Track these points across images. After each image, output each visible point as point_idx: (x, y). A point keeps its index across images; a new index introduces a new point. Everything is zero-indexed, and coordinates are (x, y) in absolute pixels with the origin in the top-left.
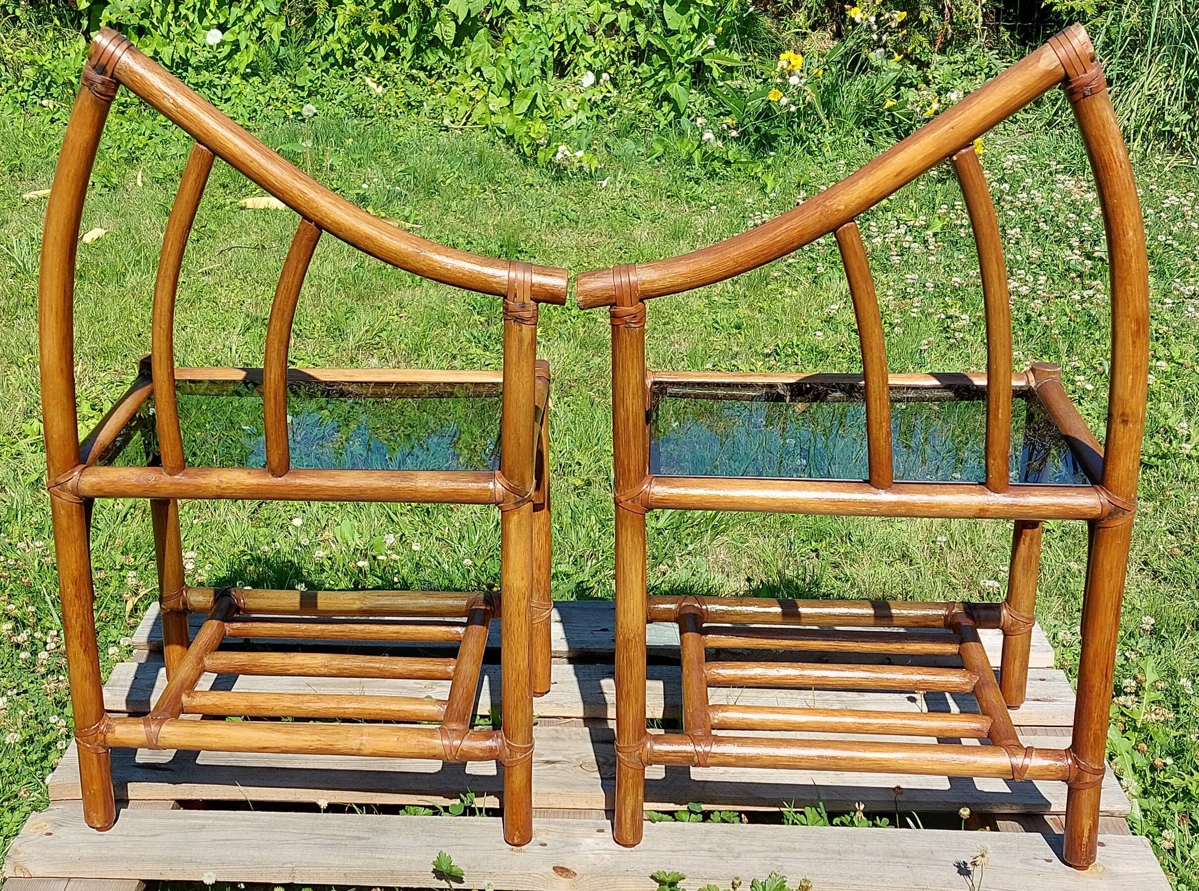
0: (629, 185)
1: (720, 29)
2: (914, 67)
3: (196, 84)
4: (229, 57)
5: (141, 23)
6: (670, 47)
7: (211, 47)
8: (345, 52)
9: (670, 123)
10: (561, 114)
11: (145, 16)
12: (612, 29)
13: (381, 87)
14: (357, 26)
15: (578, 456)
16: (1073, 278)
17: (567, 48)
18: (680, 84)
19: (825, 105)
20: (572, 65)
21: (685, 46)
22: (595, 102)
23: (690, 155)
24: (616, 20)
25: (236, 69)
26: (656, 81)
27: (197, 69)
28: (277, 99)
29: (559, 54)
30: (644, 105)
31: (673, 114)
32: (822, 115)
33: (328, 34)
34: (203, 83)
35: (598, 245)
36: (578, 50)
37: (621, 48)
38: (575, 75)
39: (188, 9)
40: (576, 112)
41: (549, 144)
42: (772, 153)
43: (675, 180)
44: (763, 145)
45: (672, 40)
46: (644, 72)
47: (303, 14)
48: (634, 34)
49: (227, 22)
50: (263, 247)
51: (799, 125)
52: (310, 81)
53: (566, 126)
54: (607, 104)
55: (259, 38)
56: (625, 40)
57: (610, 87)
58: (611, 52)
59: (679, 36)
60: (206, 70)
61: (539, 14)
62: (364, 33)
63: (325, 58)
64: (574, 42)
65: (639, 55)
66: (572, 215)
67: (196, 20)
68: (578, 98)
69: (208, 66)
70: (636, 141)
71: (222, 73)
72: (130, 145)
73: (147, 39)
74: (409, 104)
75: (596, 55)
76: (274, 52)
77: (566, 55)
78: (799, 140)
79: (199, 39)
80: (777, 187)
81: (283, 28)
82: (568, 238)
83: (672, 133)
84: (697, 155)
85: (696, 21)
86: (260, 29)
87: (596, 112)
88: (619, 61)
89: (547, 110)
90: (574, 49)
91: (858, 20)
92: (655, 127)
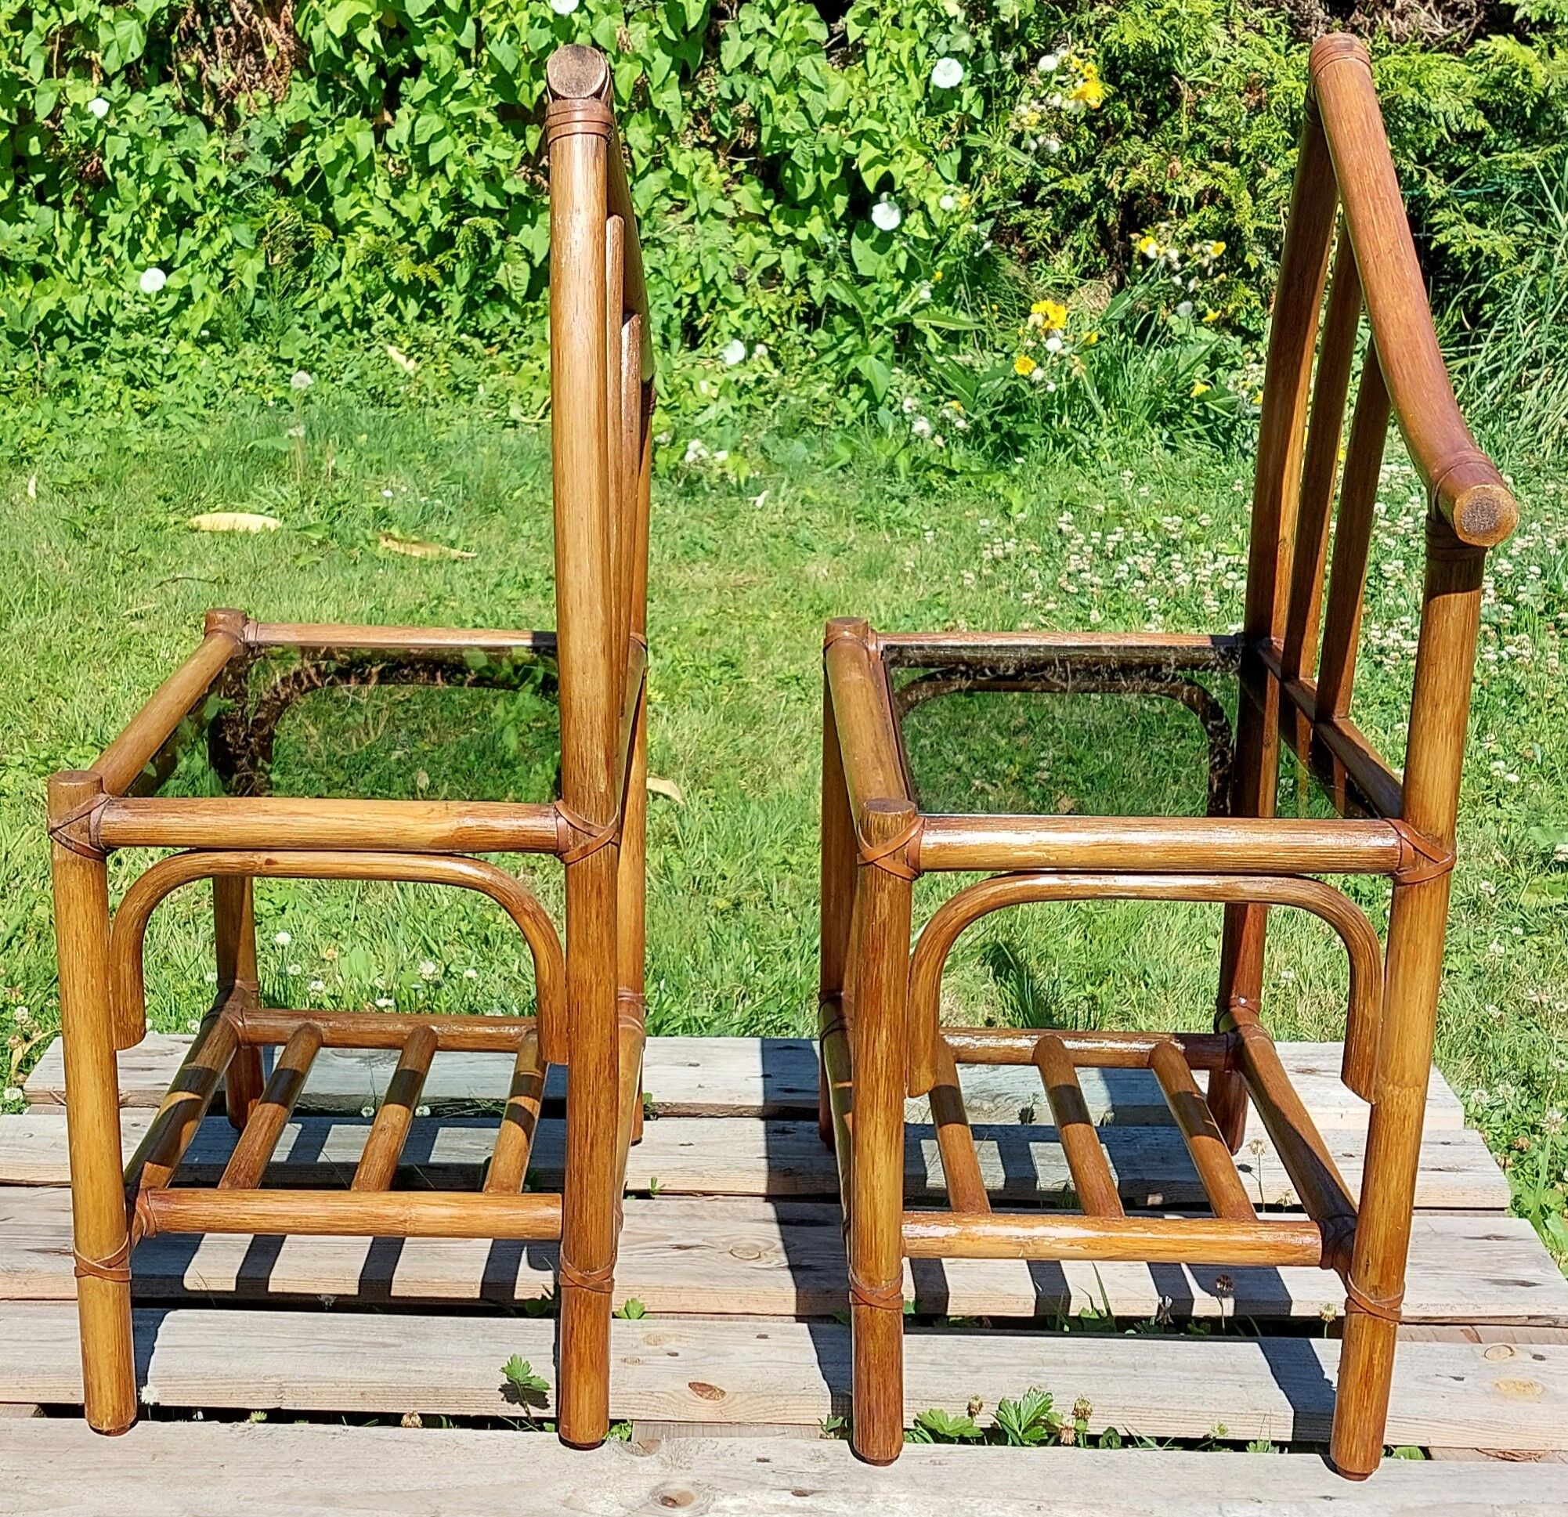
0: (798, 504)
1: (939, 275)
2: (1238, 339)
3: (123, 352)
4: (175, 312)
5: (39, 260)
6: (861, 300)
7: (148, 296)
8: (356, 309)
9: (862, 417)
10: (691, 403)
11: (44, 249)
12: (772, 276)
13: (412, 362)
14: (375, 268)
15: (722, 865)
17: (702, 304)
18: (878, 357)
19: (1102, 390)
20: (710, 331)
21: (885, 301)
22: (745, 386)
23: (892, 460)
24: (779, 262)
25: (186, 332)
26: (840, 354)
27: (125, 331)
28: (250, 378)
29: (689, 315)
30: (821, 391)
31: (865, 403)
32: (1097, 403)
33: (330, 280)
34: (135, 350)
35: (750, 585)
36: (719, 306)
37: (785, 306)
38: (714, 345)
39: (113, 239)
40: (716, 399)
41: (673, 443)
42: (1019, 460)
43: (869, 497)
44: (1005, 448)
45: (866, 292)
46: (822, 341)
47: (292, 251)
48: (805, 283)
49: (172, 259)
50: (227, 582)
51: (1060, 420)
52: (302, 351)
53: (700, 421)
54: (764, 388)
55: (224, 284)
56: (793, 293)
57: (769, 365)
58: (771, 311)
59: (876, 285)
60: (139, 331)
61: (659, 250)
62: (387, 279)
63: (326, 316)
64: (713, 294)
65: (812, 317)
66: (709, 545)
67: (125, 256)
68: (720, 380)
69: (141, 325)
70: (809, 444)
71: (163, 336)
72: (17, 439)
73: (47, 284)
74: (457, 387)
75: (746, 315)
76: (246, 307)
77: (700, 315)
78: (1060, 442)
79: (128, 284)
80: (1028, 508)
81: (261, 268)
82: (704, 574)
83: (867, 432)
84: (903, 462)
85: (902, 259)
86: (226, 271)
87: (746, 400)
88: (782, 325)
89: (670, 395)
90: (713, 305)
91: (1152, 255)
92: (838, 423)
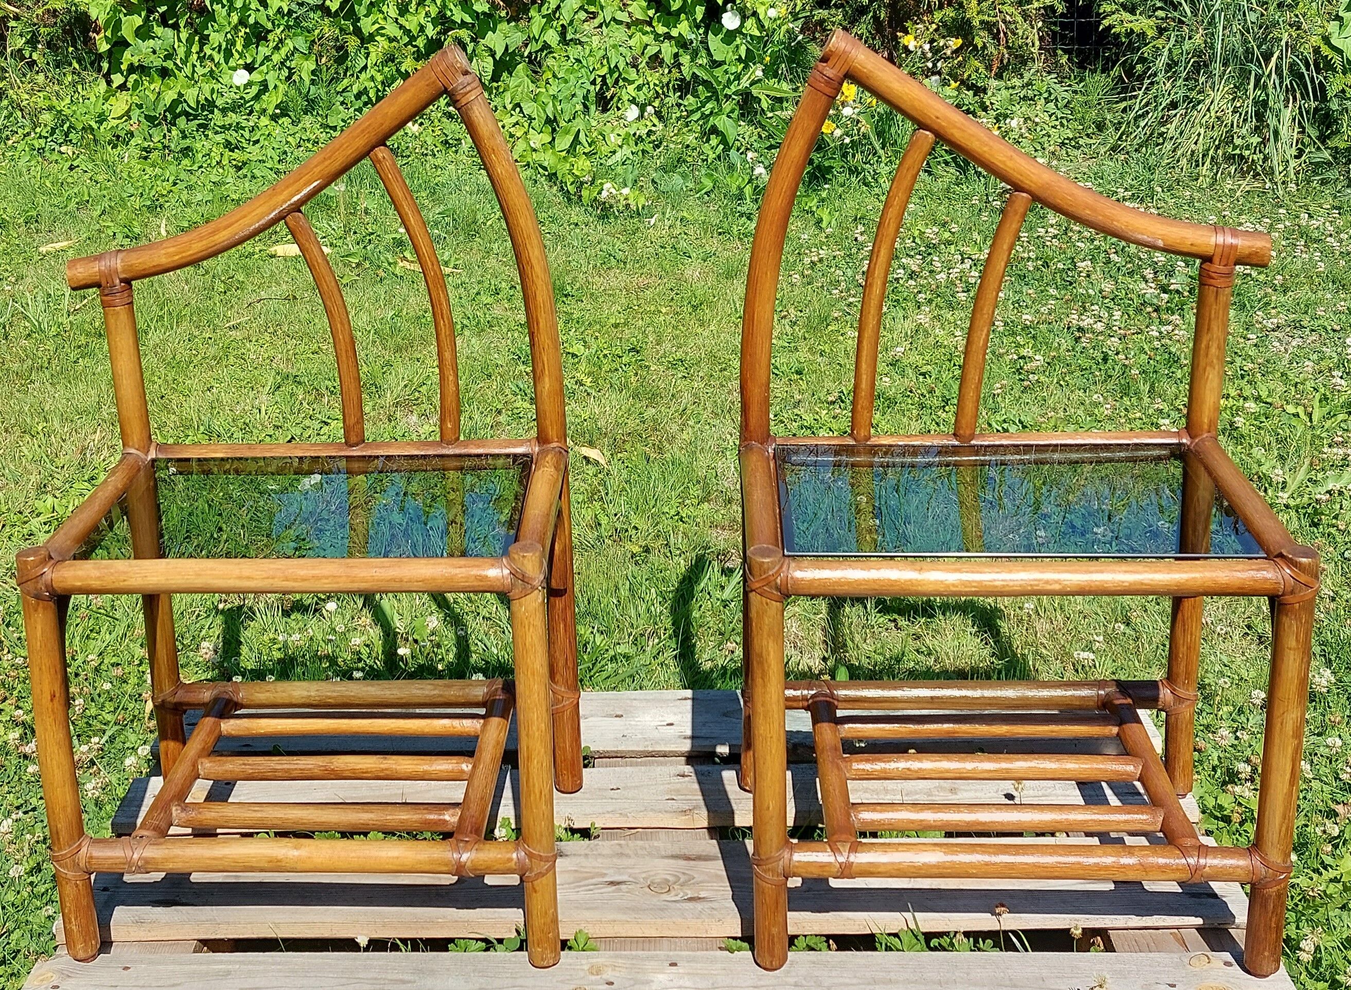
0: (678, 223)
1: (768, 59)
2: (971, 93)
3: (223, 127)
4: (257, 97)
5: (164, 64)
6: (716, 78)
7: (238, 88)
8: (378, 90)
9: (719, 157)
10: (605, 150)
11: (168, 57)
12: (656, 61)
13: (417, 125)
14: (390, 64)
15: (635, 520)
16: (1149, 313)
17: (610, 81)
18: (728, 116)
19: (880, 134)
20: (615, 99)
21: (732, 78)
22: (640, 137)
23: (741, 189)
24: (660, 51)
25: (265, 110)
26: (703, 114)
27: (224, 111)
28: (309, 140)
29: (601, 88)
30: (691, 139)
31: (721, 147)
32: (877, 146)
33: (360, 72)
34: (230, 125)
35: (647, 287)
36: (621, 83)
37: (665, 80)
38: (619, 109)
39: (213, 49)
40: (621, 147)
41: (593, 182)
42: (826, 186)
43: (726, 216)
44: (817, 177)
45: (718, 72)
46: (690, 104)
47: (334, 52)
48: (679, 65)
49: (253, 62)
50: (295, 298)
51: (854, 156)
52: (343, 120)
53: (610, 162)
54: (653, 138)
55: (289, 78)
56: (670, 72)
57: (656, 121)
58: (655, 85)
59: (726, 67)
60: (233, 111)
61: (579, 47)
62: (398, 70)
63: (358, 96)
64: (616, 75)
65: (684, 87)
66: (620, 255)
67: (222, 61)
68: (623, 132)
69: (235, 107)
70: (684, 176)
71: (249, 114)
72: (153, 193)
73: (171, 81)
74: (447, 142)
75: (639, 88)
76: (304, 91)
77: (608, 89)
78: (854, 171)
79: (225, 79)
80: (833, 222)
81: (314, 67)
82: (617, 279)
83: (722, 167)
84: (748, 190)
85: (743, 52)
86: (290, 69)
87: (641, 146)
88: (663, 93)
89: (590, 145)
90: (616, 82)
91: (911, 48)
92: (703, 161)
